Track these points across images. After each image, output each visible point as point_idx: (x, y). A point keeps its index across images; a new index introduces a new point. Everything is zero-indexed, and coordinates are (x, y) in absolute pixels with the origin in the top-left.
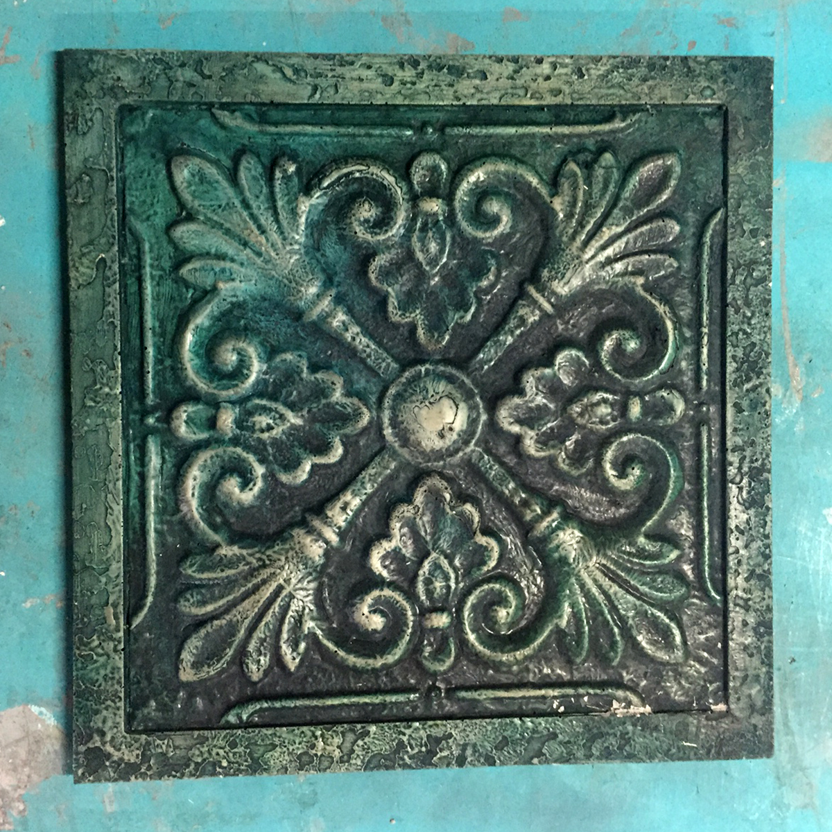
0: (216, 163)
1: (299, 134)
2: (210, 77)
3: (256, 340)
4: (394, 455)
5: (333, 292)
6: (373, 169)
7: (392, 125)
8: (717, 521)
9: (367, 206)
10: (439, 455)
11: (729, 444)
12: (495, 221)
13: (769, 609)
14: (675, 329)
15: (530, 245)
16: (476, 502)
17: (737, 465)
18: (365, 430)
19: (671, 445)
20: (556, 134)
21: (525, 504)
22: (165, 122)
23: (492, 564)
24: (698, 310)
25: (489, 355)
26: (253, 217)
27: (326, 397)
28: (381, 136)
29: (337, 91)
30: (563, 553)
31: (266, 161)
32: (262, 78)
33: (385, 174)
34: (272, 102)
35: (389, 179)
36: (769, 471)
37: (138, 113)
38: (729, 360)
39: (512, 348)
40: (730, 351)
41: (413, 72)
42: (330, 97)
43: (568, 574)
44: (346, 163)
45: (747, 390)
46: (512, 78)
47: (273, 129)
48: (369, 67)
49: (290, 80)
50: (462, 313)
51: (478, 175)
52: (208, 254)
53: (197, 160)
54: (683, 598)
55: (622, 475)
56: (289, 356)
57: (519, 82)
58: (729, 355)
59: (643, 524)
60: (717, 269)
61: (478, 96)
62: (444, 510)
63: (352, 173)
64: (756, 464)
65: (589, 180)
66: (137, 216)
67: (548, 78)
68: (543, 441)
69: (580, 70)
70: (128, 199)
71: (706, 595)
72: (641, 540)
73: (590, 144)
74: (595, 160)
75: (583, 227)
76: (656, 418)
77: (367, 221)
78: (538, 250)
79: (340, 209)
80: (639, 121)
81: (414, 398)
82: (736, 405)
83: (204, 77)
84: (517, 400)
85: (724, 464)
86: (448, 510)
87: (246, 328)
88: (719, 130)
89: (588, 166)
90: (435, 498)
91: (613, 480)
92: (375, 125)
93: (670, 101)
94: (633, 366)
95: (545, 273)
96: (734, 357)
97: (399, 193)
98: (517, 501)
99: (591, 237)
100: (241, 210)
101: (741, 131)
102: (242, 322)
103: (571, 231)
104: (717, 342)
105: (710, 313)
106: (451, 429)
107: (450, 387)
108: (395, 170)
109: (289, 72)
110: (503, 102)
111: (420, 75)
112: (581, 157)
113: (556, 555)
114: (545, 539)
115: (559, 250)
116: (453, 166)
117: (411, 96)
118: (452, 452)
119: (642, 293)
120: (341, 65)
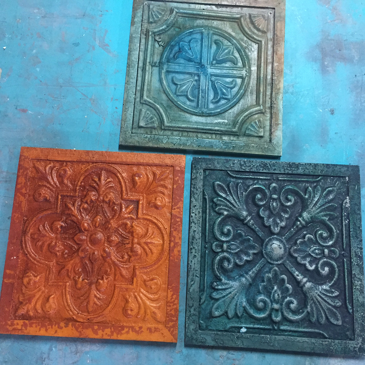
0: (213, 304)
1: (207, 281)
2: (193, 304)
3: (256, 297)
4: (285, 261)
5: (245, 275)
6: (216, 262)
7: (205, 256)
8: (301, 177)
9: (225, 264)
10: (285, 249)
11: (283, 172)
12: (229, 230)
13: (323, 164)
14: (255, 185)
15: (234, 221)
16: (297, 240)
17: (288, 171)
18: (279, 269)
19: (283, 187)
20: (209, 213)
21: (297, 227)
22: (203, 317)
23: (312, 236)
24: (251, 178)
25: (261, 234)
26: (227, 295)
27: (271, 279)
28: (208, 259)
29: (197, 270)
30: (309, 218)
31: (213, 290)
32: (194, 290)
33: (217, 259)
34: (199, 288)
35: (218, 258)
36: (290, 163)
37: (200, 324)
38: (263, 171)
39: (259, 228)
40: (261, 171)
41: (193, 249)
42: (198, 272)
43: (315, 216)
44: (214, 269)
45: (271, 167)
46: (195, 224)
47: (205, 288)
48: (192, 261)
49: (194, 283)
50: (251, 241)
51: (218, 234)
52: (235, 308)
53: (213, 309)
54: (321, 186)
55: (290, 201)
56: (260, 288)
57: (196, 222)
58: (262, 171)
59: (302, 196)
60: (241, 173)
61: (199, 233)
62: (299, 249)
63: (217, 268)
64: (288, 166)
65: (220, 205)
66: (226, 327)
67: (196, 215)
68: (282, 221)
69: (194, 206)
70: (221, 329)
71: (319, 181)
72: (306, 197)
73: (211, 204)
74: (215, 203)
75: (231, 207)
76: (277, 191)
77: (228, 264)
78: (235, 219)
79: (225, 271)
80: (206, 191)
81: (271, 255)
82: (274, 170)
83: (193, 306)
84: (272, 227)
85: (288, 174)
86: (299, 247)
87: (253, 299)
88: (209, 171)
89: (216, 205)
90: (296, 251)
91: (292, 203)
92: (205, 260)
93: (202, 183)
94: (264, 196)
95: (242, 218)
96: (262, 170)
97: (222, 255)
98: (297, 229)
99: (233, 206)
100: (225, 298)
101: (210, 166)
102: (252, 300)
103: (232, 211)
104: (259, 174)
105: (252, 175)
106: (279, 246)
107: (269, 245)
108: (216, 256)
109: (192, 283)
110: (201, 226)
111: (194, 248)
112: (214, 207)
113: (310, 219)
114: (306, 222)
115: (236, 214)
116: (215, 241)
117: (199, 250)
118: (285, 246)
119: (247, 193)
120: (191, 269)
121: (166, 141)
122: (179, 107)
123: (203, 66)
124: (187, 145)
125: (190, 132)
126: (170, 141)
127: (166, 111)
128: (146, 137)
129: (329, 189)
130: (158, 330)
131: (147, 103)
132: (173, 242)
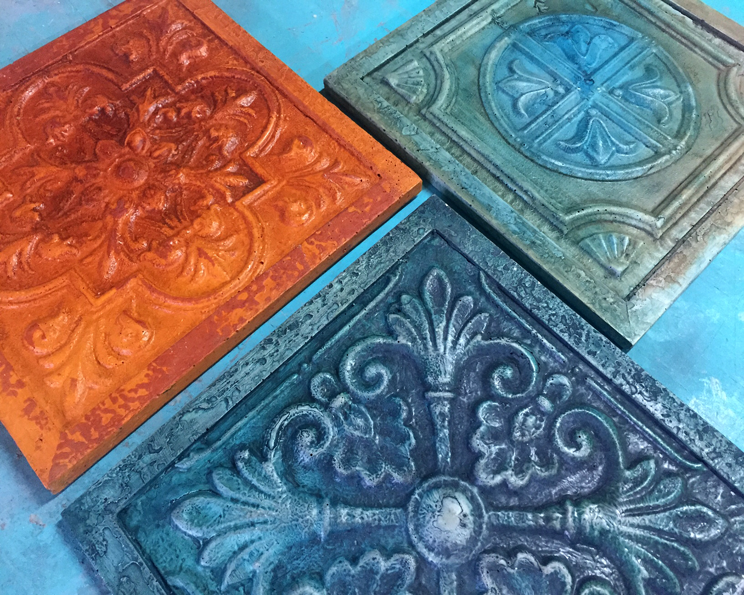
0: (200, 493)
1: (236, 432)
2: (161, 449)
3: (306, 580)
4: (448, 568)
5: (327, 501)
6: (292, 412)
7: (284, 381)
8: (650, 423)
9: (305, 434)
10: (473, 540)
11: (609, 376)
12: (379, 378)
13: (730, 444)
14: (520, 344)
15: (409, 373)
16: (522, 549)
17: (624, 383)
18: (418, 569)
19: (582, 405)
20: (370, 310)
21: (548, 519)
22: (151, 499)
23: (569, 579)
24: (520, 326)
25: (443, 452)
26: (245, 503)
27: (377, 573)
28: (282, 391)
29: (240, 391)
30: (598, 527)
31: (230, 465)
32: (192, 422)
33: (300, 408)
34: (207, 429)
35: (305, 409)
36: (642, 370)
37: (131, 509)
38: (561, 335)
39: (452, 436)
40: (556, 330)
41: (273, 346)
42: (238, 397)
43: (615, 538)
44: (275, 422)
45: (586, 341)
46: (324, 305)
47: (219, 443)
48: (247, 364)
49: (209, 409)
50: (408, 442)
51: (349, 364)
52: (235, 553)
53: (187, 502)
54: (685, 484)
55: (578, 447)
56: (333, 569)
57: (330, 303)
58: (558, 332)
59: (618, 464)
60: (507, 299)
61: (315, 327)
62: (509, 573)
63: (282, 425)
64: (633, 373)
65: (406, 316)
66: (172, 573)
67: (342, 290)
68: (519, 471)
69: (354, 273)
70: (160, 567)
71: (695, 471)
72: (628, 473)
73: (390, 299)
74: (401, 304)
75: (426, 339)
76: (561, 398)
77: (312, 442)
78: (415, 372)
80: (403, 270)
81: (427, 518)
82: (589, 353)
83: (158, 452)
84: (483, 462)
85: (618, 389)
86: (511, 571)
87: (293, 578)
88: (443, 242)
89: (399, 311)
90: (495, 570)
91: (577, 454)
92: (275, 389)
93: (409, 249)
94: (522, 383)
95: (430, 379)
96: (561, 331)
97: (315, 412)
98: (542, 522)
99: (434, 340)
100: (235, 506)
101: (453, 233)
102: (288, 577)
103: (422, 346)
104: (546, 332)
105: (527, 321)
106: (465, 516)
107: (440, 491)
108: (305, 401)
109: (205, 405)
110: (330, 319)
111: (277, 344)
112: (392, 309)
113: (596, 533)
114: (580, 529)
115: (425, 362)
116: (333, 372)
117: (282, 357)
118: (478, 531)
119: (486, 343)
120: (231, 376)
121: (408, 133)
122: (485, 105)
123: (591, 82)
124: (443, 168)
125: (469, 155)
126: (417, 138)
127: (454, 94)
128: (380, 102)
129: (705, 509)
130: (43, 422)
131: (432, 58)
132: (249, 294)
